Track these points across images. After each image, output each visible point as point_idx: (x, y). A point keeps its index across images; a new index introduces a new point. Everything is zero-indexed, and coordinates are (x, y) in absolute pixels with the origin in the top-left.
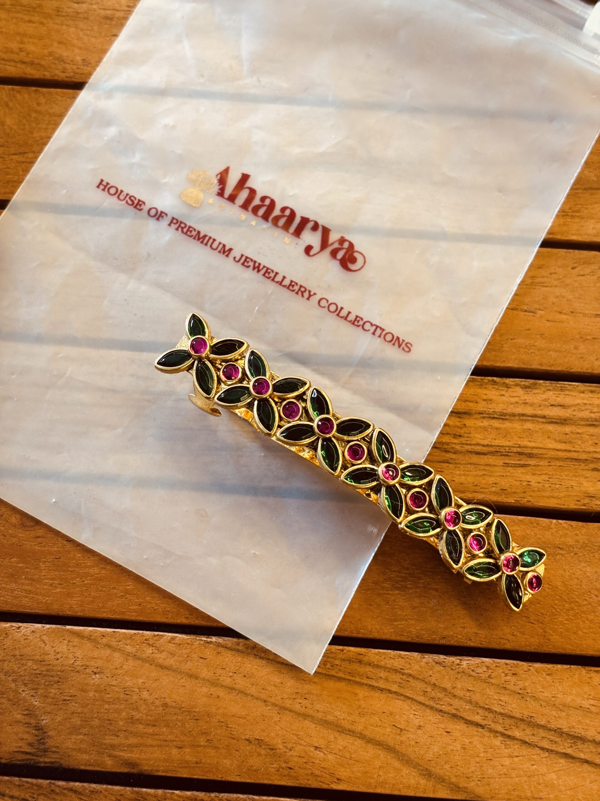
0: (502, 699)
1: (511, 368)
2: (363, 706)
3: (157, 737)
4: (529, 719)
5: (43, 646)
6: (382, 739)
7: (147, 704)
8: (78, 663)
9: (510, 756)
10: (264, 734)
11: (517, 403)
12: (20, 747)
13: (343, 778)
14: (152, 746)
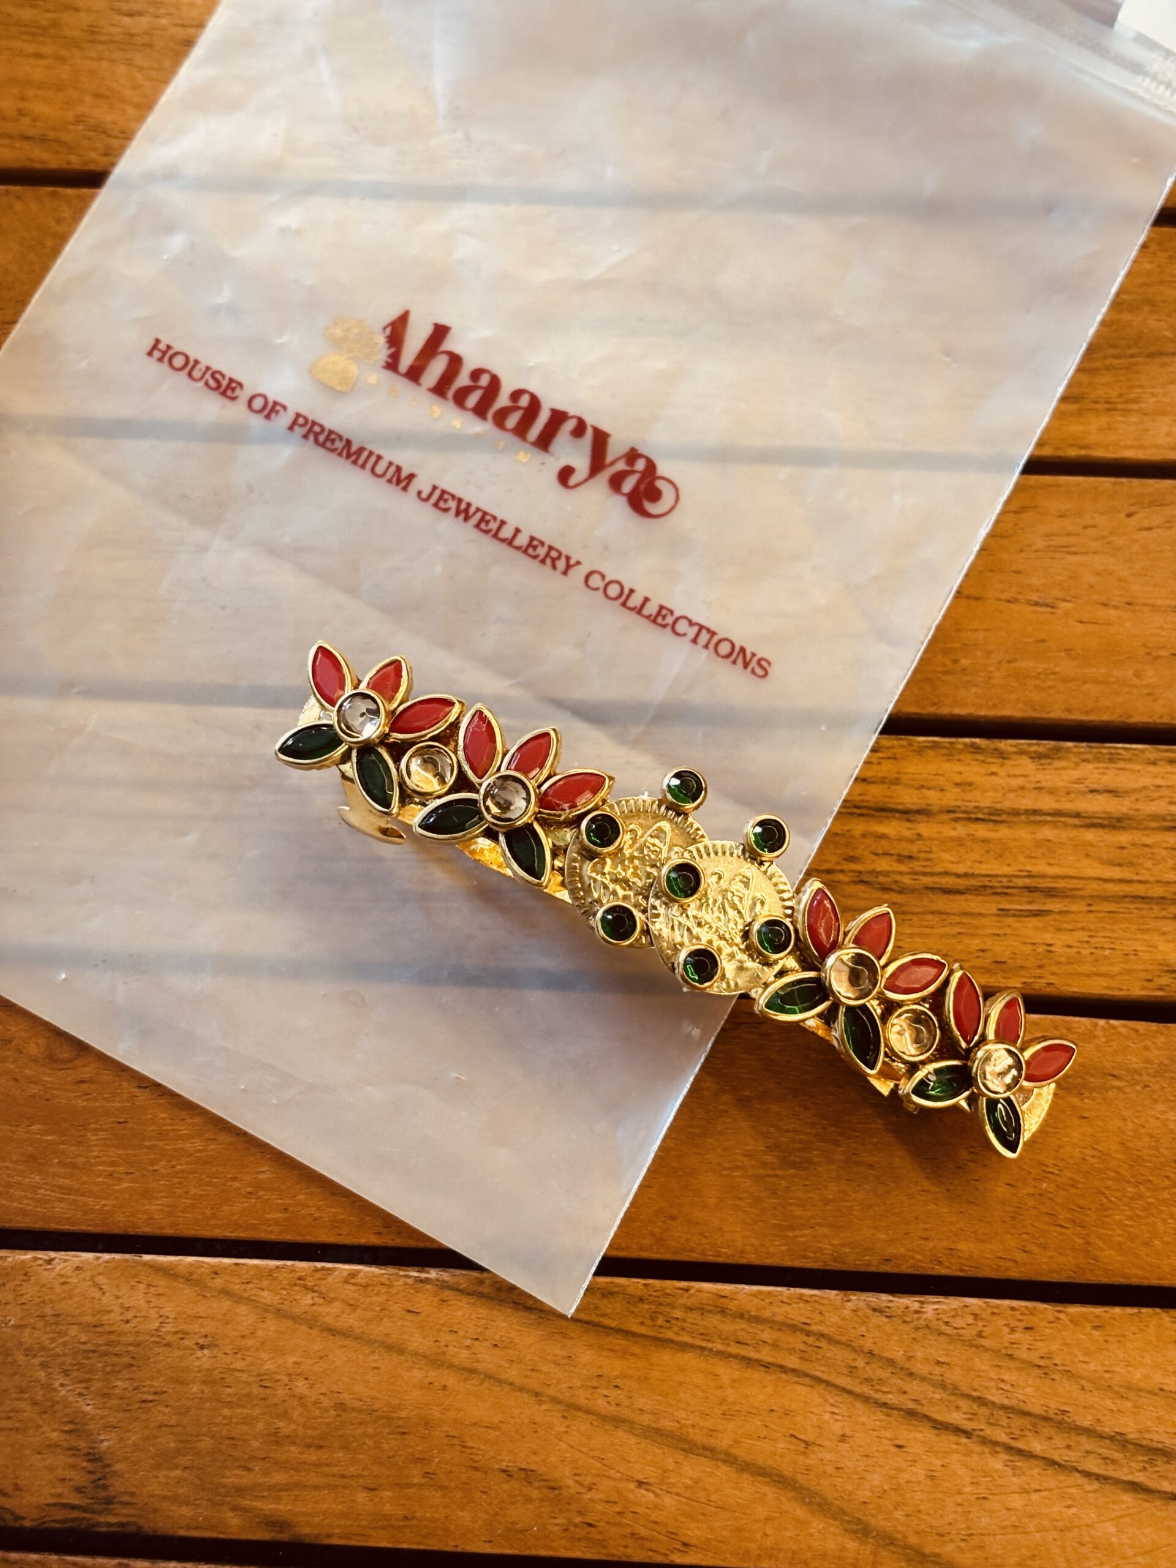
0: (1006, 1377)
1: (1010, 717)
2: (731, 1398)
3: (326, 1469)
4: (1060, 1417)
5: (98, 1294)
6: (770, 1462)
7: (304, 1406)
8: (168, 1328)
9: (1024, 1491)
10: (538, 1459)
11: (1022, 788)
12: (60, 1495)
13: (693, 1541)
14: (316, 1487)
